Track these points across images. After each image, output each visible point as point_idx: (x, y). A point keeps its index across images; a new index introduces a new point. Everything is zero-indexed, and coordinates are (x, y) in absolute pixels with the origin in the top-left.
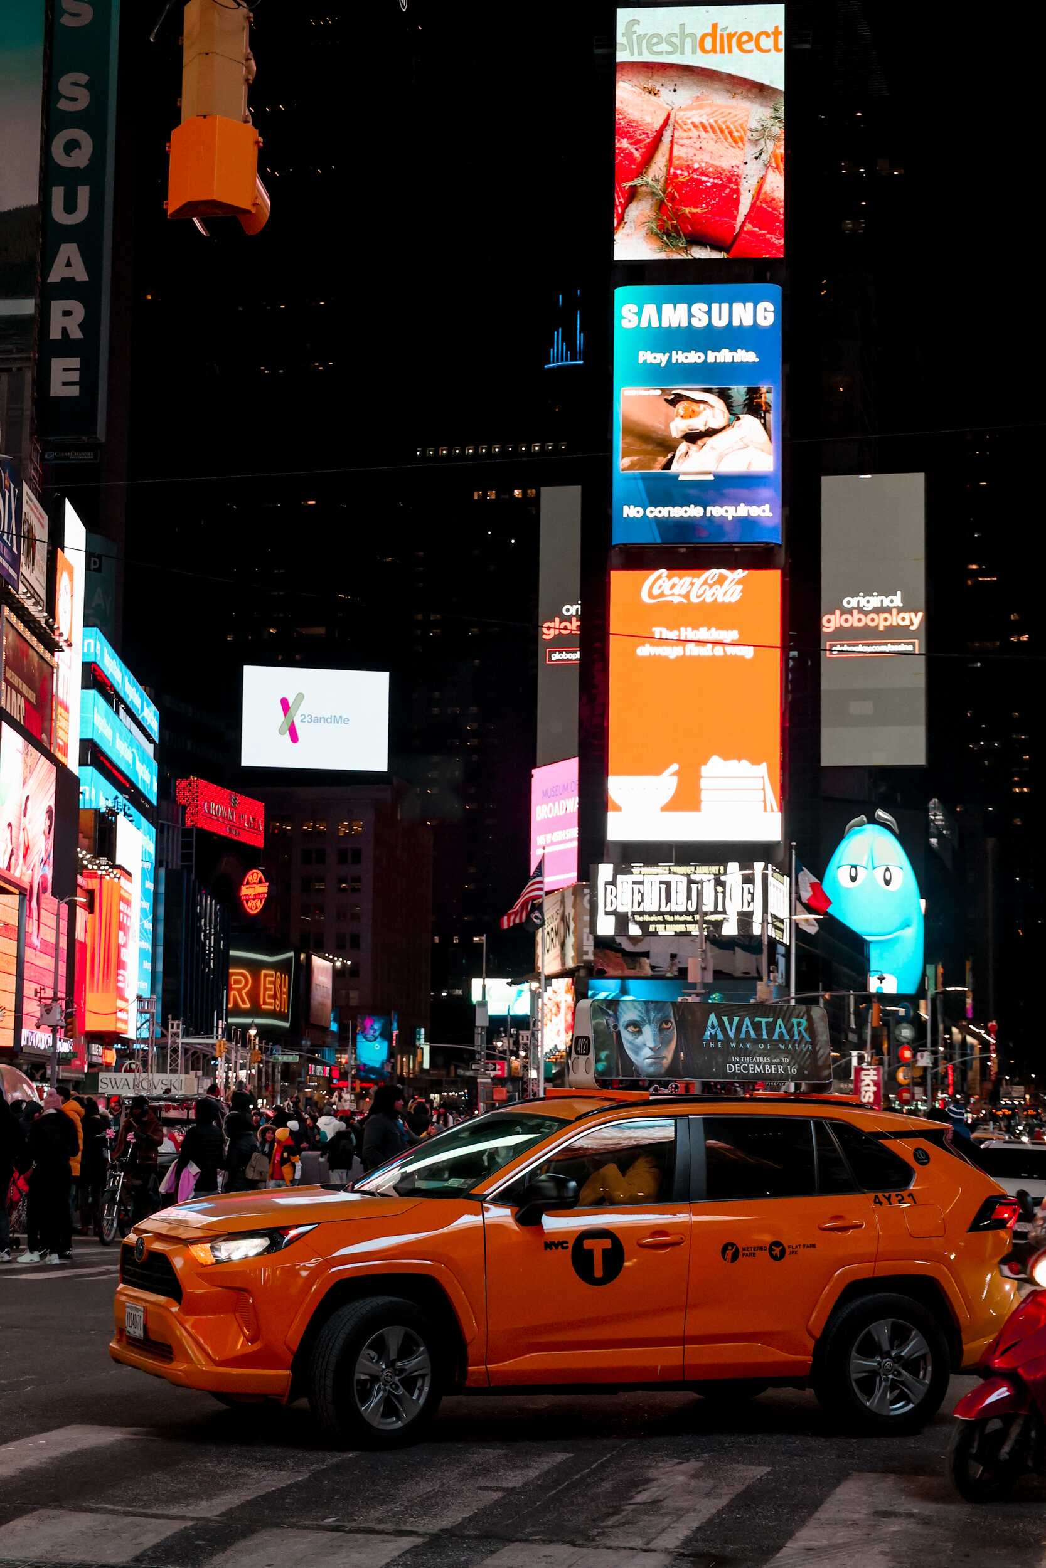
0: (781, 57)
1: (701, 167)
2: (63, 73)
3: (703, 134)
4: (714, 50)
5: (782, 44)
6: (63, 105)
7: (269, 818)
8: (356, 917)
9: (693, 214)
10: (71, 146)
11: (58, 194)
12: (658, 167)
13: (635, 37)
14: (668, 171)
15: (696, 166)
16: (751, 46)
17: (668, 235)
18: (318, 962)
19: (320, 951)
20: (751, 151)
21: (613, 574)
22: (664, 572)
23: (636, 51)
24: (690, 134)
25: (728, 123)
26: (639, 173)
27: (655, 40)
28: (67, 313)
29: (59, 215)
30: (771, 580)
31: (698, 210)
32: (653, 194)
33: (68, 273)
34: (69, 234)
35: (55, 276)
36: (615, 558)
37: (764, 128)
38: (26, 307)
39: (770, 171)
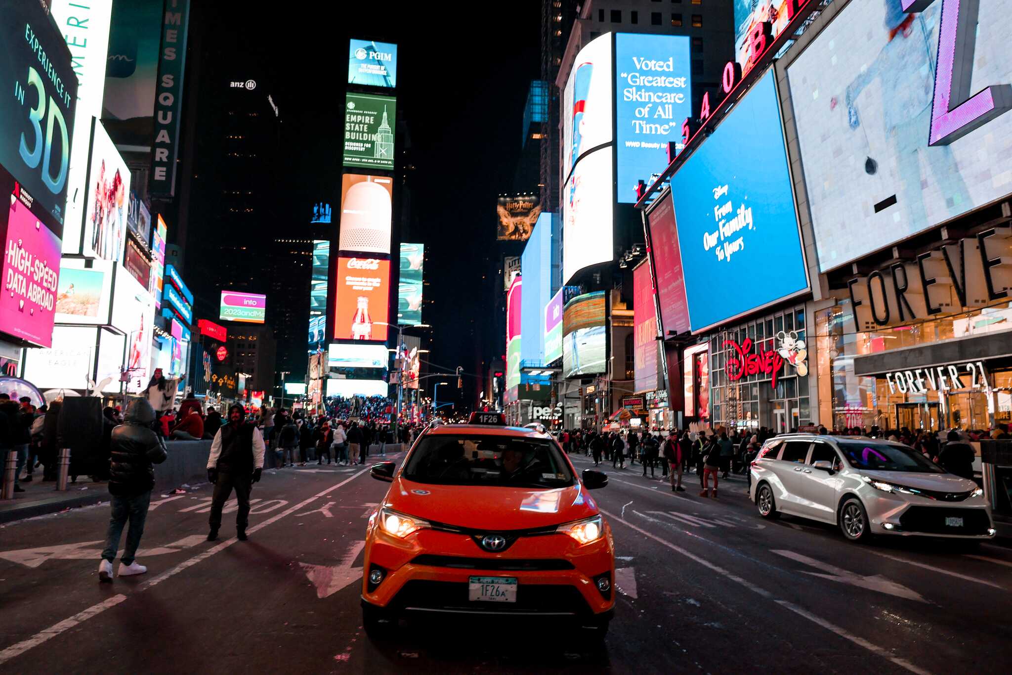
2: (164, 74)
6: (164, 85)
7: (228, 333)
8: (253, 364)
10: (166, 98)
11: (160, 113)
18: (241, 375)
19: (242, 373)
21: (339, 258)
22: (355, 259)
28: (162, 153)
29: (160, 120)
30: (387, 263)
33: (163, 140)
34: (164, 127)
35: (158, 140)
36: (340, 255)
38: (148, 149)
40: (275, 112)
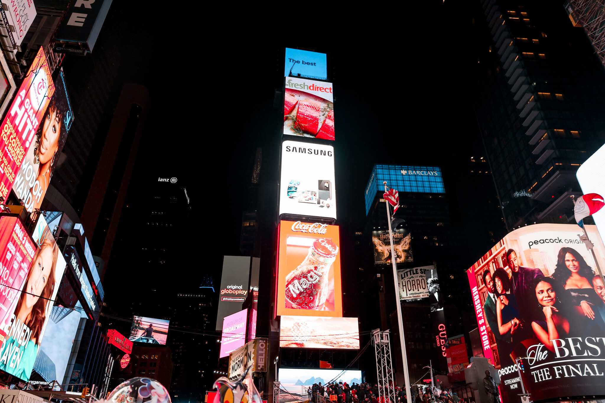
0: (332, 94)
1: (307, 115)
3: (307, 107)
4: (313, 89)
5: (332, 91)
9: (304, 126)
12: (294, 113)
13: (291, 83)
14: (297, 115)
15: (305, 114)
16: (324, 90)
17: (297, 130)
20: (321, 114)
23: (291, 86)
24: (304, 107)
25: (315, 106)
26: (289, 114)
27: (296, 85)
31: (306, 125)
32: (293, 119)
37: (325, 109)
39: (327, 119)
40: (187, 200)
